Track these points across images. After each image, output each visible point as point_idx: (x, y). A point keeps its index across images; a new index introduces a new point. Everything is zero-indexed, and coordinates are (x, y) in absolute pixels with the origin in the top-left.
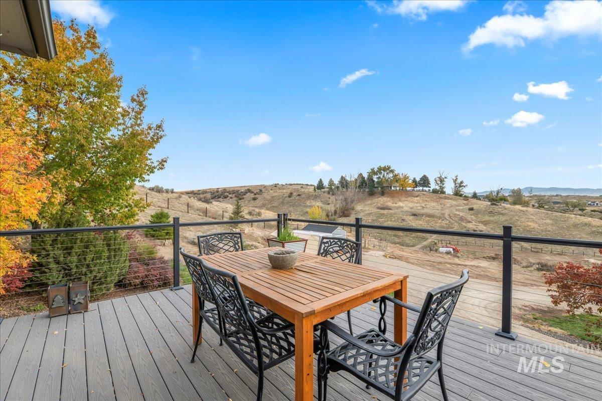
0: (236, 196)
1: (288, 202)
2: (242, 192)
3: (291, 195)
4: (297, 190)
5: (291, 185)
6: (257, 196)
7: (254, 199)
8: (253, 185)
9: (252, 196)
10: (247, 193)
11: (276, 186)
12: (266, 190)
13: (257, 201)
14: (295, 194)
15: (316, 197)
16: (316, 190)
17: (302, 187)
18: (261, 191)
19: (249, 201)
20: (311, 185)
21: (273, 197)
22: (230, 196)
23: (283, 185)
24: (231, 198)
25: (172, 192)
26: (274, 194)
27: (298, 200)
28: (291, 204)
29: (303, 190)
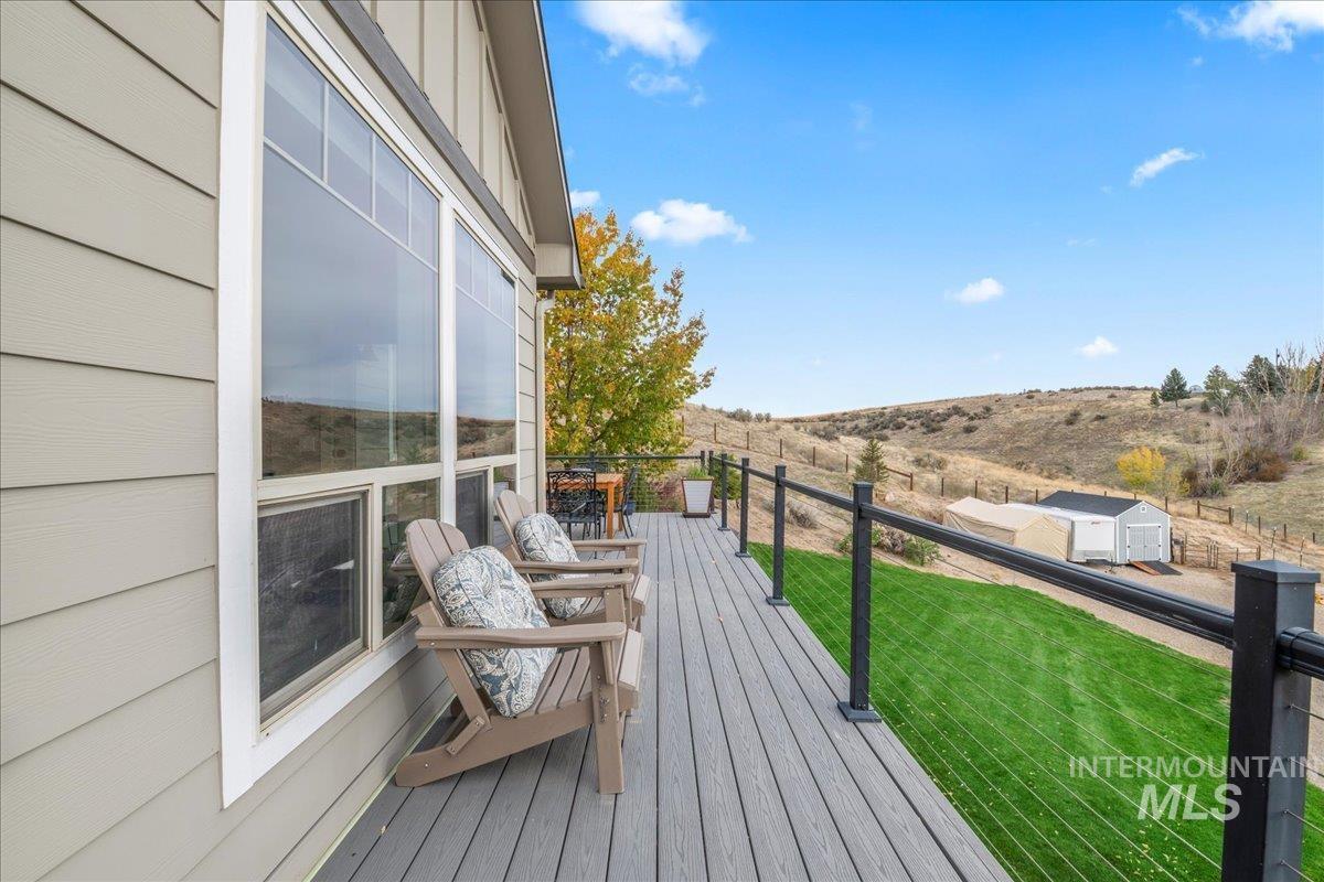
0: (922, 424)
1: (1064, 438)
2: (938, 414)
3: (1073, 419)
4: (1097, 404)
5: (1075, 391)
6: (976, 422)
7: (969, 430)
8: (969, 395)
9: (964, 422)
10: (949, 415)
11: (1030, 397)
12: (1003, 406)
13: (975, 436)
14: (1087, 414)
15: (1155, 423)
16: (1161, 401)
17: (1112, 396)
18: (988, 409)
19: (955, 435)
20: (1146, 389)
21: (1019, 424)
22: (909, 423)
23: (1051, 393)
24: (912, 428)
25: (768, 419)
26: (1024, 418)
27: (1098, 430)
28: (1072, 441)
29: (1114, 404)
